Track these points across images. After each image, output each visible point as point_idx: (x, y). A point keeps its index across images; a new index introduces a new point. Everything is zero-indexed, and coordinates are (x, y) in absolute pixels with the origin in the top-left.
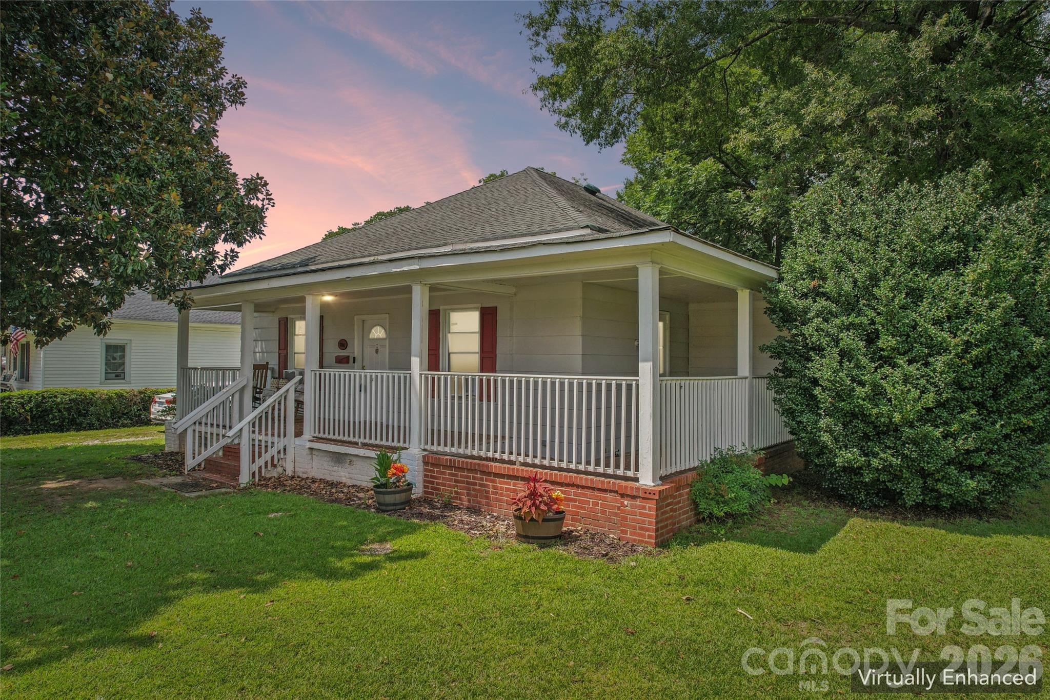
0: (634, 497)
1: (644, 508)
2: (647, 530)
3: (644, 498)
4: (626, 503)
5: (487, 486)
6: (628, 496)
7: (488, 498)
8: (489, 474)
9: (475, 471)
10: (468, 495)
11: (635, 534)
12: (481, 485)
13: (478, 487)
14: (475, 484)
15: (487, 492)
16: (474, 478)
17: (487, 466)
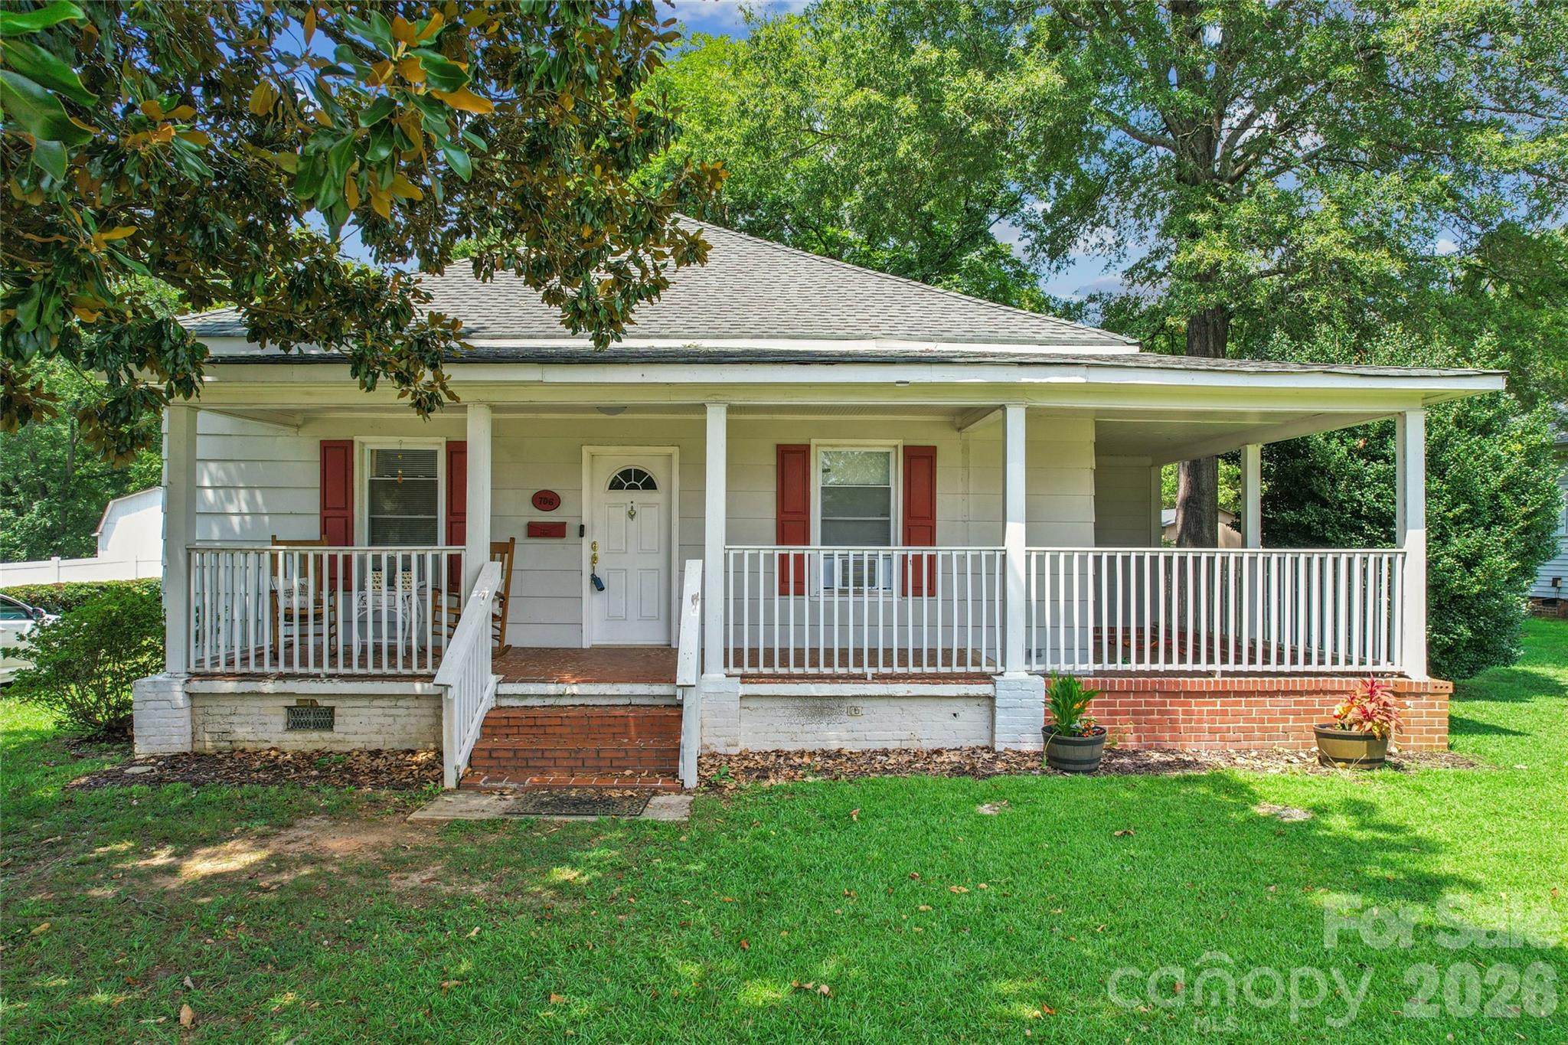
0: (1418, 695)
1: (1433, 706)
2: (1437, 731)
3: (1432, 694)
4: (1408, 703)
5: (1175, 712)
6: (1410, 694)
7: (1174, 729)
8: (1176, 694)
9: (1152, 693)
10: (1136, 730)
11: (1421, 740)
12: (1160, 712)
13: (1156, 717)
14: (1152, 713)
15: (1176, 721)
16: (1147, 704)
17: (1177, 684)
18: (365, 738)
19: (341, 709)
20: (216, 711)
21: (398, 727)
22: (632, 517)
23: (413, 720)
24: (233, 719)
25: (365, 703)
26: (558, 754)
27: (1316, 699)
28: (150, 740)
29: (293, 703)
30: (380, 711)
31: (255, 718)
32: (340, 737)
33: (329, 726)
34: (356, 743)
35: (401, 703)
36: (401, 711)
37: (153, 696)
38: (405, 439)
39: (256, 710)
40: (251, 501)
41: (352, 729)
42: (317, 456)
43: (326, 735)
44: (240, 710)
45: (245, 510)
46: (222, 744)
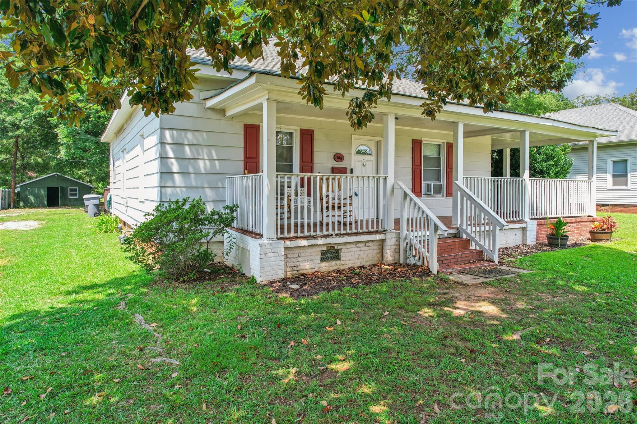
18: (353, 262)
19: (344, 249)
20: (292, 256)
21: (365, 255)
22: (364, 166)
23: (371, 252)
24: (300, 259)
25: (353, 246)
26: (450, 258)
27: (579, 224)
28: (268, 273)
29: (325, 249)
30: (359, 249)
31: (309, 257)
32: (343, 262)
33: (338, 258)
34: (349, 264)
35: (367, 244)
36: (366, 248)
37: (270, 251)
38: (282, 126)
39: (309, 254)
40: (210, 154)
41: (348, 258)
42: (242, 132)
43: (338, 262)
44: (303, 254)
45: (206, 157)
46: (294, 272)
